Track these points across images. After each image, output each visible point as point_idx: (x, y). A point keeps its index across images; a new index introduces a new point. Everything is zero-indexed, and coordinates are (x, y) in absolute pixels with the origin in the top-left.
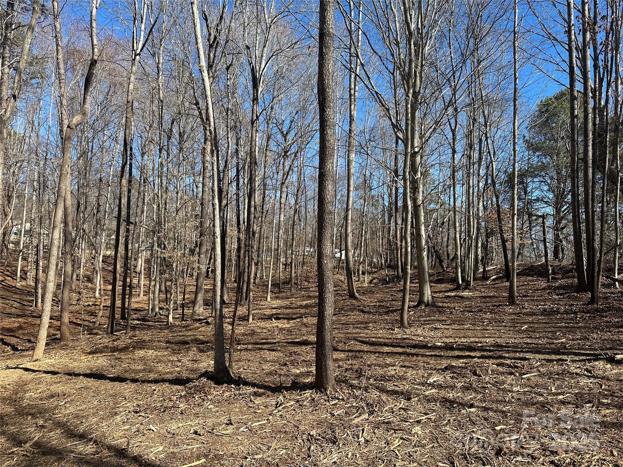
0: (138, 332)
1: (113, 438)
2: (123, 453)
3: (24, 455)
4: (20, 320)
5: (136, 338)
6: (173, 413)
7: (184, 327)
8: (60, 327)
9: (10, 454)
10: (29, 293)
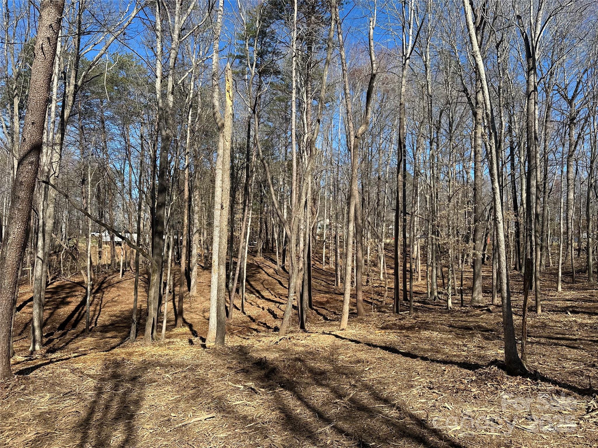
0: (420, 314)
1: (413, 408)
2: (423, 424)
3: (344, 407)
4: (327, 295)
5: (420, 319)
6: (466, 396)
7: (464, 313)
8: (356, 304)
9: (334, 403)
10: (332, 275)
